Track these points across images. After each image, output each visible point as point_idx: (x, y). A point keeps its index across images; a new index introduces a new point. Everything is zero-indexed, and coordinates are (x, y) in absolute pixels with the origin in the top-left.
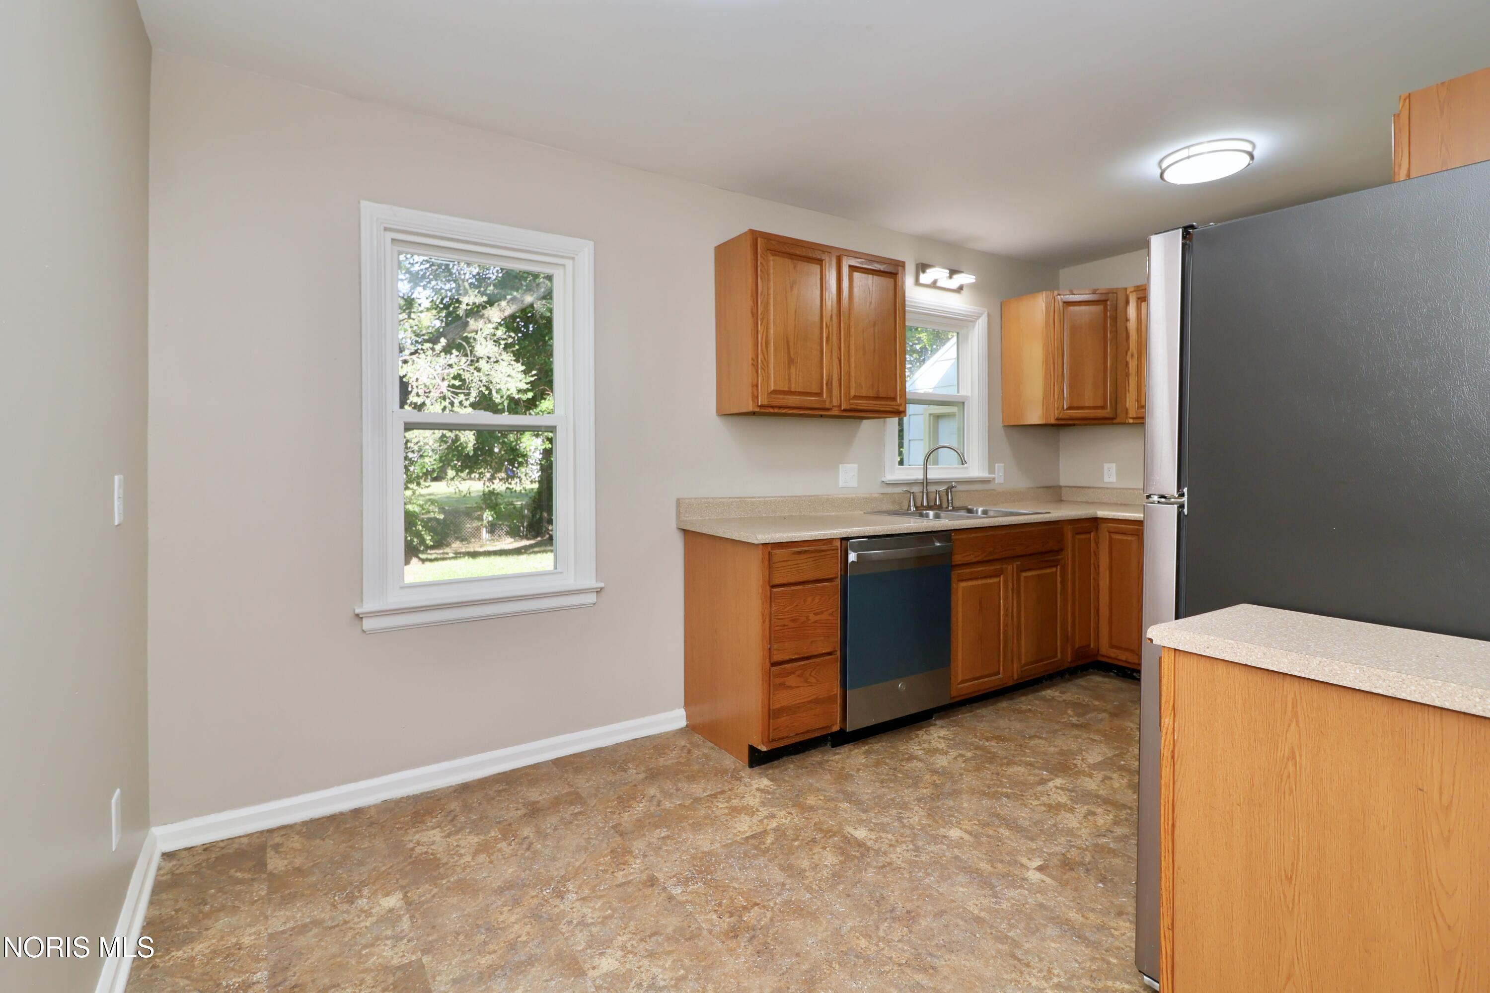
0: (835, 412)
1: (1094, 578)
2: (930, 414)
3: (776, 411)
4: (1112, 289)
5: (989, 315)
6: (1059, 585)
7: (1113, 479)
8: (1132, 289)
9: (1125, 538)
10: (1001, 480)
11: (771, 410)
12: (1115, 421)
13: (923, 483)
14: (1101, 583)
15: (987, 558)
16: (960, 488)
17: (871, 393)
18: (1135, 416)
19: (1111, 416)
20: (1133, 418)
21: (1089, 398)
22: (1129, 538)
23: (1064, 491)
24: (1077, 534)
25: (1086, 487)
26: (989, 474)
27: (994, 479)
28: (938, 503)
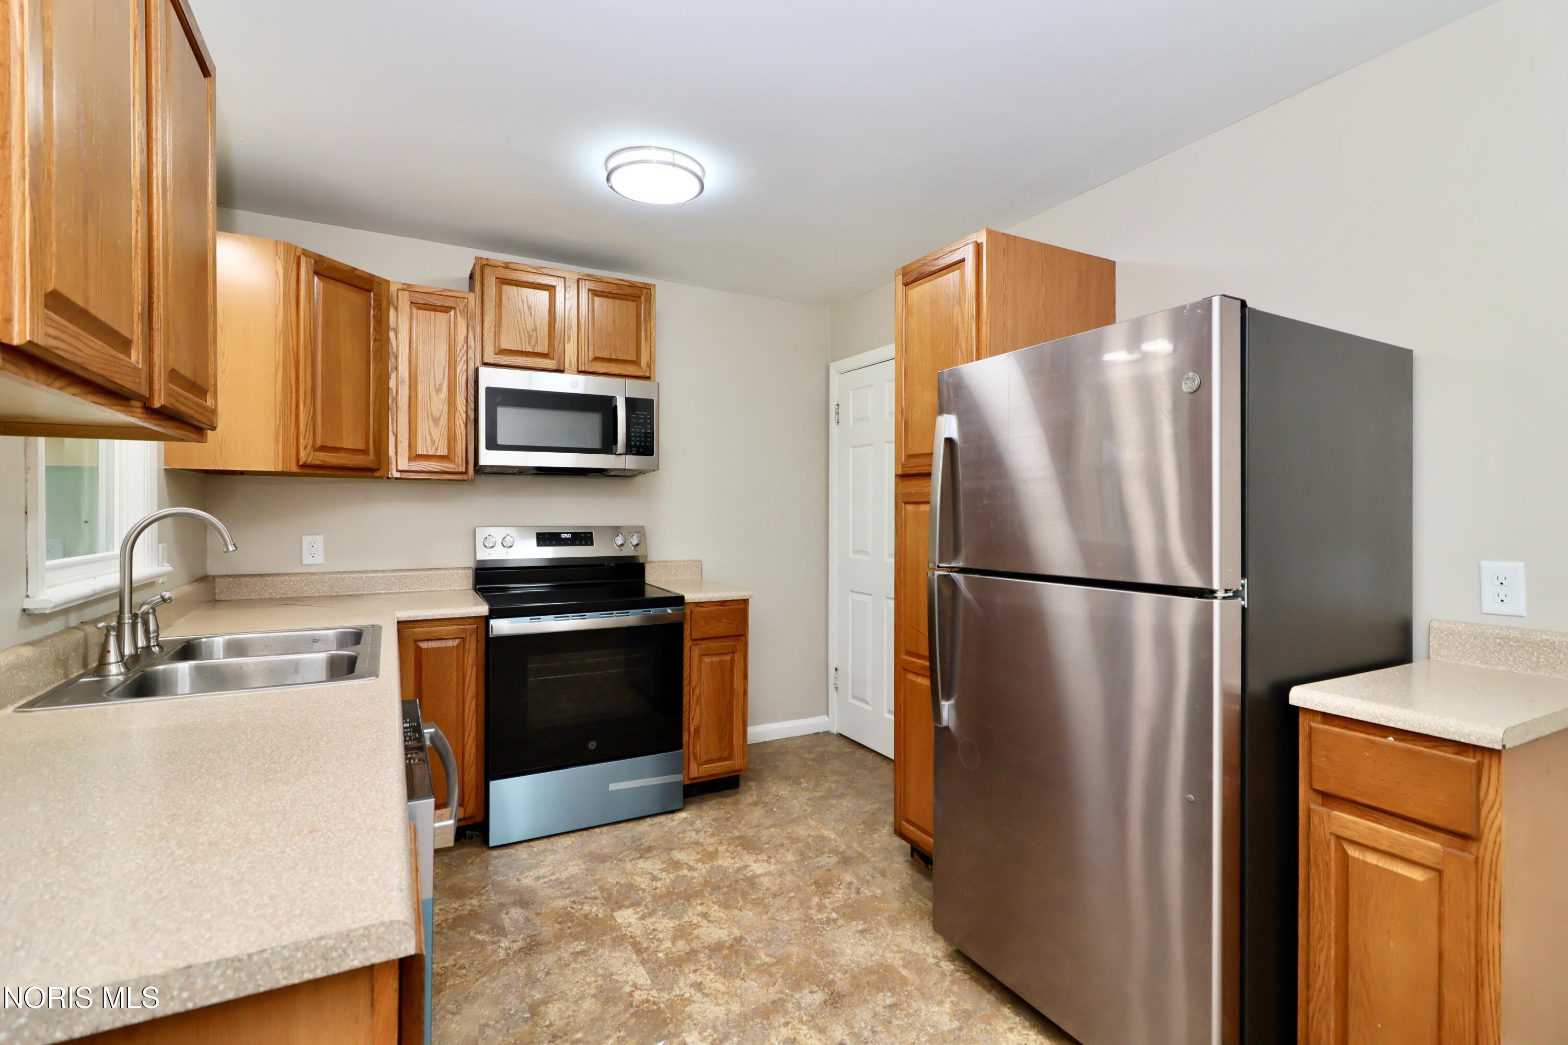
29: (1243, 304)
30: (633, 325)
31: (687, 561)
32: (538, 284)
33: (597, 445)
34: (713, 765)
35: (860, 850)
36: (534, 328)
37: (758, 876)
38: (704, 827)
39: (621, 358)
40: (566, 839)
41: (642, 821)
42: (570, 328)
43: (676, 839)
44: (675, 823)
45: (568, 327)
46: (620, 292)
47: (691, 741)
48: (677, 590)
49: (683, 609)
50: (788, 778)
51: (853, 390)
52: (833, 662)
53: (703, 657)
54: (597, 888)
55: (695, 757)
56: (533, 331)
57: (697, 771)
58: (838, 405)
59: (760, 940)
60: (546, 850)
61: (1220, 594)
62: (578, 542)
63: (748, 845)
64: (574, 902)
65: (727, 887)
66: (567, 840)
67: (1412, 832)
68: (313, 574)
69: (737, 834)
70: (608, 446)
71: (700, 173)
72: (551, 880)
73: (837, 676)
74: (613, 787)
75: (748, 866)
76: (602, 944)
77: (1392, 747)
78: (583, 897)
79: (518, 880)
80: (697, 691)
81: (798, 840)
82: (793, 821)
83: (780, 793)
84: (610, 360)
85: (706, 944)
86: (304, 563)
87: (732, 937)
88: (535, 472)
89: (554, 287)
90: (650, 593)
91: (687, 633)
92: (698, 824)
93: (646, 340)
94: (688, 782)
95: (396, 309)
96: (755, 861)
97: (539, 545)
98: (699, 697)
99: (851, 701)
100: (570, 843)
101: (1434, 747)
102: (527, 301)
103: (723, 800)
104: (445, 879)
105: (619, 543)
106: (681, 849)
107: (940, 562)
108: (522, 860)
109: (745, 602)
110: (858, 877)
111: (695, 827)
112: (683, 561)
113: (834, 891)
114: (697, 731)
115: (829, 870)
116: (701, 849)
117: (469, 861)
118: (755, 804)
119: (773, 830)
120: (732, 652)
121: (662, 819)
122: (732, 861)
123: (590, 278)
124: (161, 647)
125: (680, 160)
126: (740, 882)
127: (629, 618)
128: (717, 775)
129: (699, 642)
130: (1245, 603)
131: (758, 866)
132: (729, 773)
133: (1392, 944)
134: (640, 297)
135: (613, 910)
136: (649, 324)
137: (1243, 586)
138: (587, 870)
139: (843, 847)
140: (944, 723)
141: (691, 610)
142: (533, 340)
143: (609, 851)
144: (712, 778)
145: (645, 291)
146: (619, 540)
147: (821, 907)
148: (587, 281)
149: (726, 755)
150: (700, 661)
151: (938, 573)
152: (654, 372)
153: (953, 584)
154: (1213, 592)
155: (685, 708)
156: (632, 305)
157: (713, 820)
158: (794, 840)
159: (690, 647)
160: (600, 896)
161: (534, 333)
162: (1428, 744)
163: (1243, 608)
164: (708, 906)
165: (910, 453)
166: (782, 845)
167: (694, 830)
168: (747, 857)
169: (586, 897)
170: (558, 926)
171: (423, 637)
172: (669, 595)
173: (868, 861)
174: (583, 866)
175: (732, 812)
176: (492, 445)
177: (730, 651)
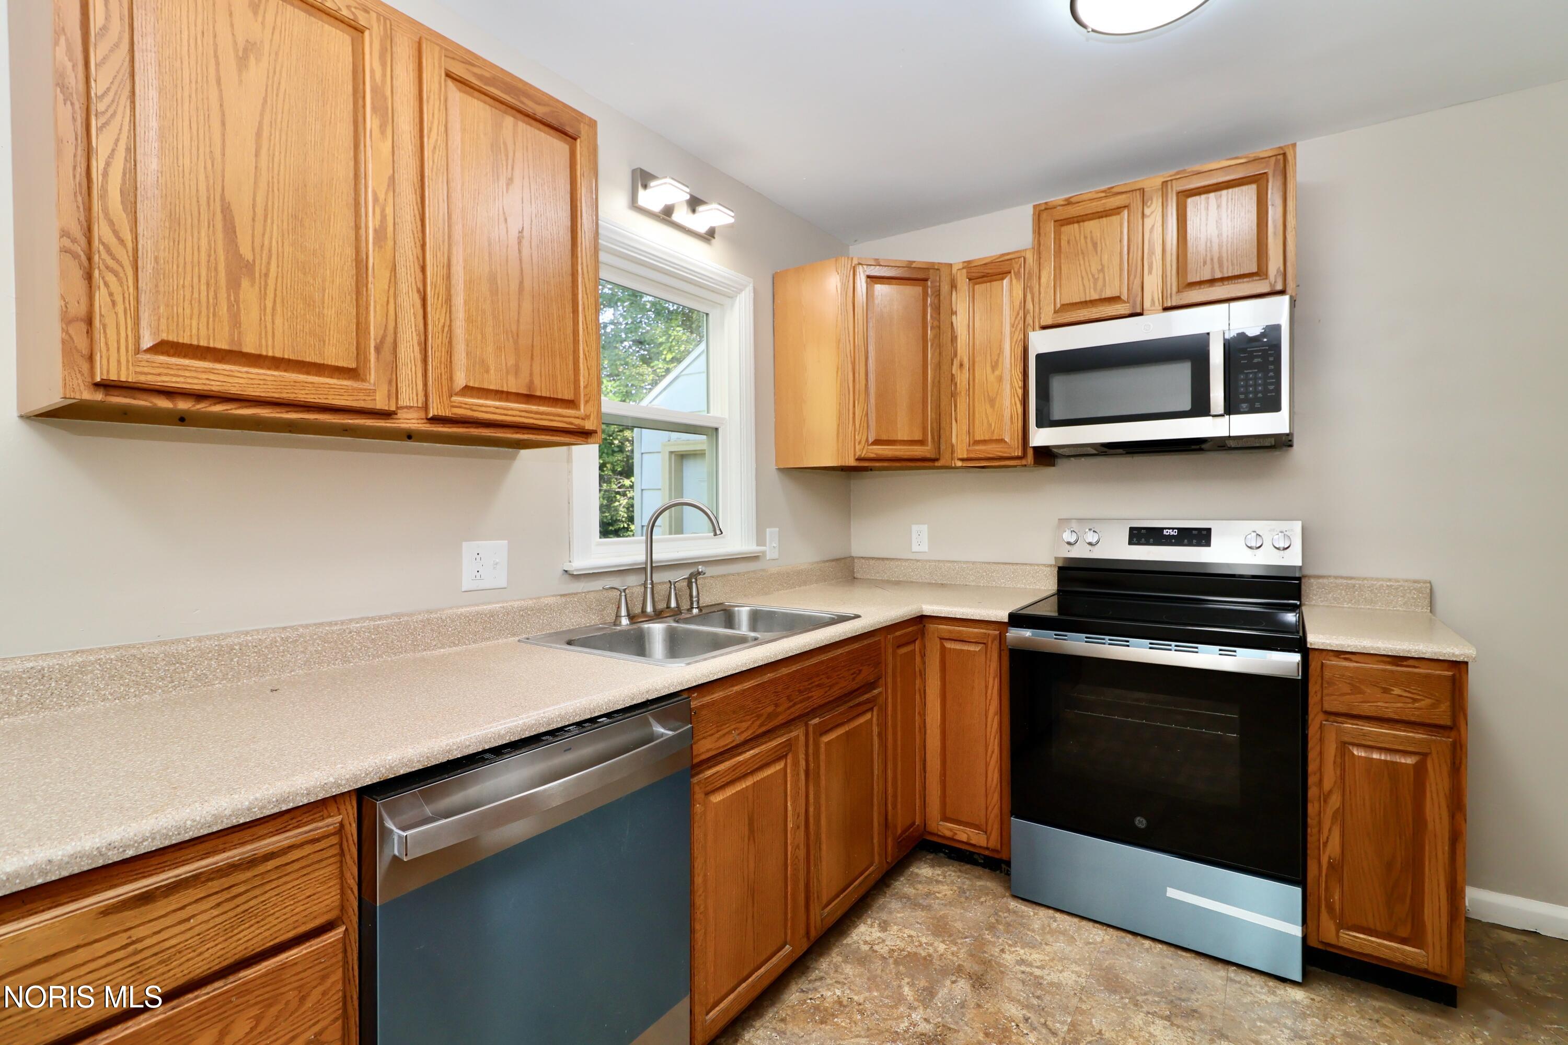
0: (410, 421)
1: (919, 713)
2: (671, 453)
3: (183, 405)
4: (933, 263)
5: (755, 291)
6: (876, 739)
7: (924, 548)
8: (961, 266)
9: (965, 647)
10: (775, 555)
11: (164, 403)
12: (937, 464)
13: (645, 569)
14: (928, 720)
15: (763, 729)
16: (710, 571)
17: (513, 385)
18: (965, 456)
19: (933, 456)
20: (962, 460)
21: (904, 429)
22: (972, 648)
23: (857, 564)
24: (899, 647)
25: (887, 559)
26: (758, 545)
27: (764, 553)
28: (673, 604)
36: (1100, 267)
40: (1100, 932)
62: (1186, 541)
68: (918, 561)
70: (1200, 407)
79: (1003, 951)
86: (913, 550)
91: (1313, 699)
95: (956, 291)
102: (1092, 238)
104: (945, 905)
108: (1029, 930)
117: (982, 899)
124: (700, 610)
142: (1100, 283)
161: (1101, 275)
171: (946, 635)
176: (1044, 421)
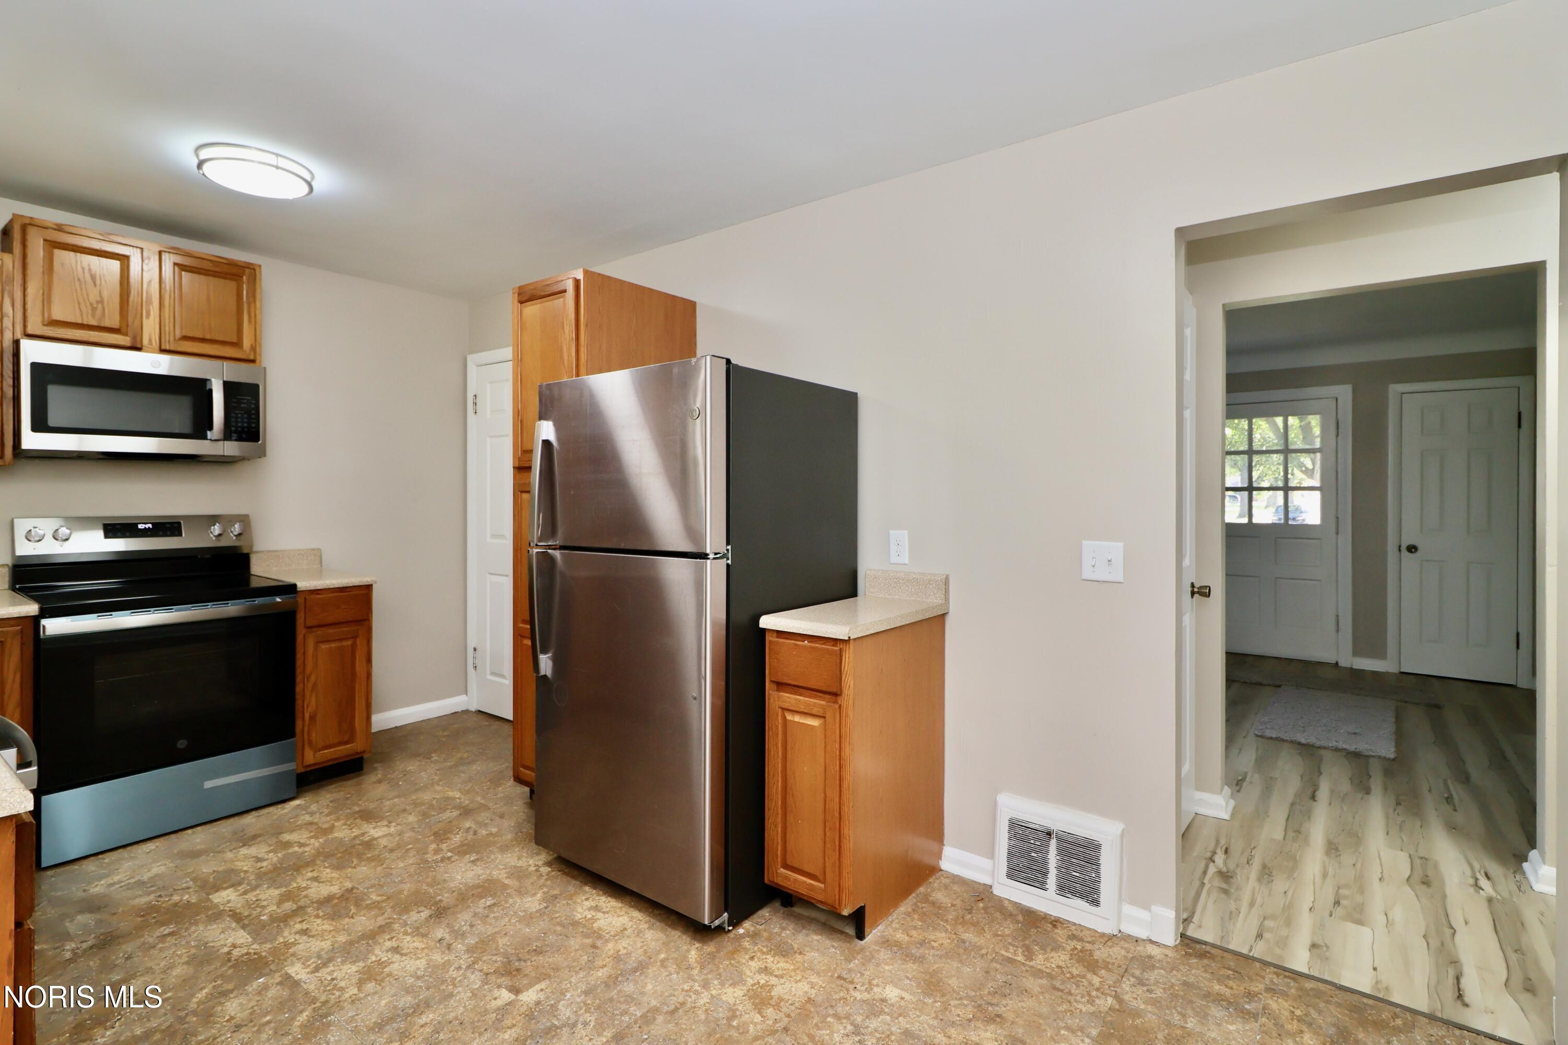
29: (728, 361)
30: (233, 303)
31: (303, 550)
32: (105, 252)
33: (187, 430)
34: (332, 750)
35: (482, 802)
37: (376, 839)
38: (319, 809)
39: (218, 338)
41: (245, 815)
42: (149, 302)
43: (287, 824)
44: (286, 811)
45: (146, 301)
46: (217, 269)
47: (306, 729)
48: (289, 579)
49: (295, 597)
50: (418, 755)
51: (490, 383)
52: (472, 643)
53: (320, 645)
54: (188, 879)
55: (310, 743)
56: (98, 302)
57: (311, 758)
58: (475, 396)
59: (373, 886)
60: (120, 859)
61: (711, 556)
63: (368, 816)
64: (160, 896)
65: (342, 853)
66: (151, 846)
67: (815, 697)
69: (357, 809)
71: (308, 178)
72: (129, 883)
73: (476, 655)
74: (208, 784)
75: (366, 833)
76: (196, 923)
77: (805, 647)
78: (171, 890)
80: (313, 678)
81: (422, 804)
82: (417, 790)
83: (408, 769)
84: (203, 340)
85: (314, 900)
87: (343, 889)
88: (102, 457)
89: (127, 258)
90: (255, 583)
92: (314, 807)
93: (250, 321)
94: (301, 770)
96: (374, 828)
97: (106, 536)
98: (315, 684)
99: (490, 677)
100: (153, 847)
101: (824, 644)
103: (345, 783)
105: (217, 533)
106: (292, 831)
107: (539, 542)
109: (368, 588)
110: (477, 823)
111: (310, 810)
112: (299, 550)
113: (452, 836)
114: (313, 718)
115: (450, 822)
116: (315, 827)
118: (379, 782)
119: (396, 800)
120: (353, 638)
121: (271, 809)
122: (350, 831)
123: (176, 251)
125: (282, 163)
126: (357, 847)
127: (232, 609)
128: (336, 759)
129: (314, 629)
130: (729, 562)
131: (376, 831)
132: (352, 755)
133: (805, 769)
134: (242, 277)
135: (208, 894)
136: (253, 305)
137: (728, 550)
138: (176, 867)
139: (467, 802)
140: (542, 673)
141: (305, 599)
143: (203, 847)
144: (331, 763)
145: (247, 271)
146: (217, 529)
147: (437, 851)
148: (171, 255)
149: (346, 738)
150: (316, 648)
151: (536, 550)
152: (260, 355)
153: (552, 559)
154: (707, 555)
155: (298, 697)
156: (232, 285)
157: (331, 802)
158: (416, 804)
159: (304, 637)
160: (193, 886)
162: (821, 642)
163: (728, 565)
164: (319, 871)
165: (524, 449)
166: (404, 810)
167: (308, 813)
168: (366, 825)
169: (175, 890)
170: (139, 919)
172: (281, 584)
173: (489, 809)
174: (171, 865)
175: (353, 792)
177: (350, 636)
